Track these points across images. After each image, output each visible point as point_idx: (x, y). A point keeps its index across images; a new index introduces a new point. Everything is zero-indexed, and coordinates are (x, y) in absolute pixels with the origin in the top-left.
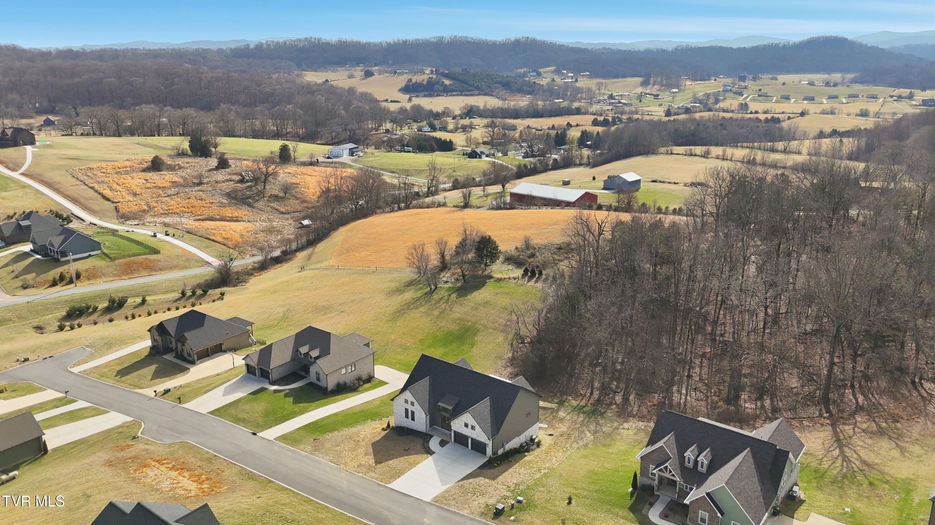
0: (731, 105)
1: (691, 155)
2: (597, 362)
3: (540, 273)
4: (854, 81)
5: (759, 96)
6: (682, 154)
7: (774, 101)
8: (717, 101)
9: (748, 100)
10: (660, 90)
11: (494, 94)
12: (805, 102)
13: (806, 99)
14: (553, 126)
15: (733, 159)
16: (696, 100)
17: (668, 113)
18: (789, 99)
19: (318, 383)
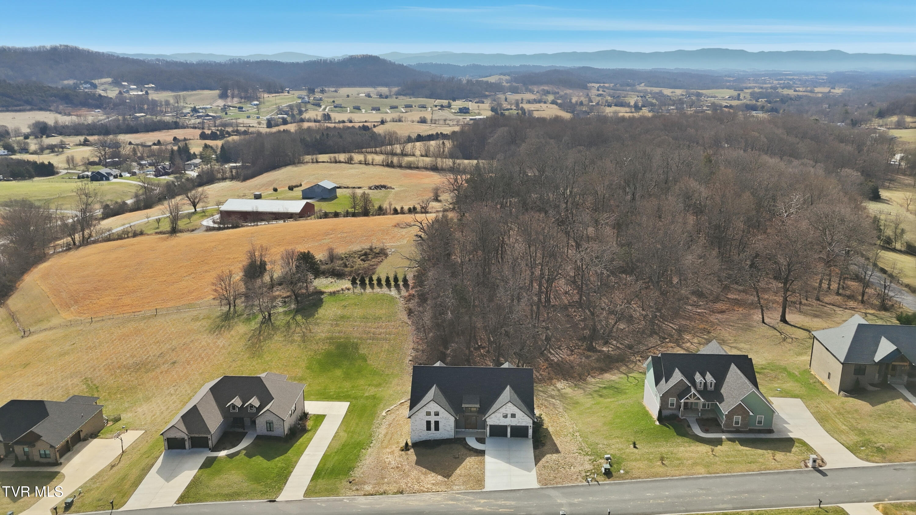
0: (317, 115)
1: (336, 162)
2: (478, 345)
3: (371, 280)
4: (398, 94)
5: (335, 107)
6: (328, 162)
7: (349, 112)
8: (301, 112)
9: (327, 110)
10: (240, 103)
11: (52, 108)
12: (374, 112)
13: (373, 109)
14: (159, 141)
15: (374, 163)
16: (280, 111)
17: (270, 124)
18: (360, 109)
19: (270, 433)
